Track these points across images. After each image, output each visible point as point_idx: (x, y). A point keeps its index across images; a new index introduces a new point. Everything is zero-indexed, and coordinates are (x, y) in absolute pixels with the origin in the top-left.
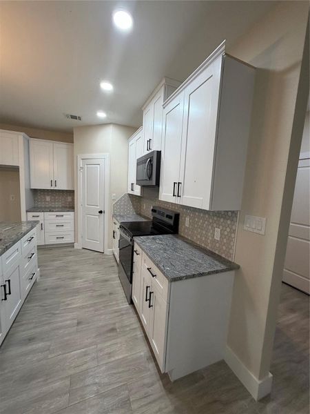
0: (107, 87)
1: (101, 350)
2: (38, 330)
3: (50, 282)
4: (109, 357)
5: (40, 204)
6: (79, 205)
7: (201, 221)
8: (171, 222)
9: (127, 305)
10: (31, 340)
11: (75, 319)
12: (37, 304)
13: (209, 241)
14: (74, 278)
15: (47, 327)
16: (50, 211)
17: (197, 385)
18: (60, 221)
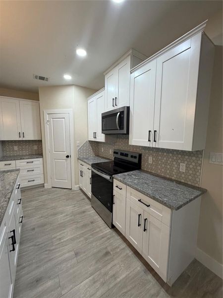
0: (81, 53)
1: (106, 274)
2: (42, 269)
3: (34, 221)
4: (115, 279)
5: (8, 154)
6: (47, 152)
7: (165, 159)
8: (136, 161)
9: (108, 230)
10: (38, 281)
11: (71, 251)
12: (31, 244)
13: (174, 173)
14: (55, 214)
15: (49, 264)
16: (21, 159)
17: (188, 284)
18: (30, 166)
